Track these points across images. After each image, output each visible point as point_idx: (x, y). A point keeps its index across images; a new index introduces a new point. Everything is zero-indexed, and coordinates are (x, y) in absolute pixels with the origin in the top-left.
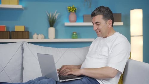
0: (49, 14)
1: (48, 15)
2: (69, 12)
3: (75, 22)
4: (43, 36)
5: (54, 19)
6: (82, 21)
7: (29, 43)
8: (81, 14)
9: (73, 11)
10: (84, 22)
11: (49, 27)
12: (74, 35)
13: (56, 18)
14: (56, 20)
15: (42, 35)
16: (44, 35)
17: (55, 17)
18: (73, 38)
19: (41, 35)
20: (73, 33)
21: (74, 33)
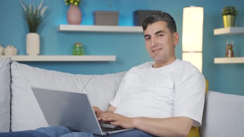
0: (26, 7)
1: (25, 9)
2: (67, 4)
3: (79, 23)
4: (15, 50)
5: (38, 16)
6: (92, 22)
7: (20, 62)
8: (89, 10)
9: (76, 3)
10: (95, 24)
11: (27, 33)
12: (77, 49)
13: (42, 15)
14: (42, 19)
15: (12, 47)
16: (15, 47)
17: (40, 14)
18: (76, 55)
19: (10, 47)
20: (76, 45)
21: (78, 46)
